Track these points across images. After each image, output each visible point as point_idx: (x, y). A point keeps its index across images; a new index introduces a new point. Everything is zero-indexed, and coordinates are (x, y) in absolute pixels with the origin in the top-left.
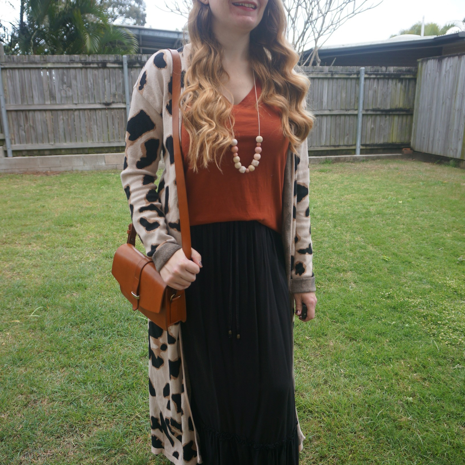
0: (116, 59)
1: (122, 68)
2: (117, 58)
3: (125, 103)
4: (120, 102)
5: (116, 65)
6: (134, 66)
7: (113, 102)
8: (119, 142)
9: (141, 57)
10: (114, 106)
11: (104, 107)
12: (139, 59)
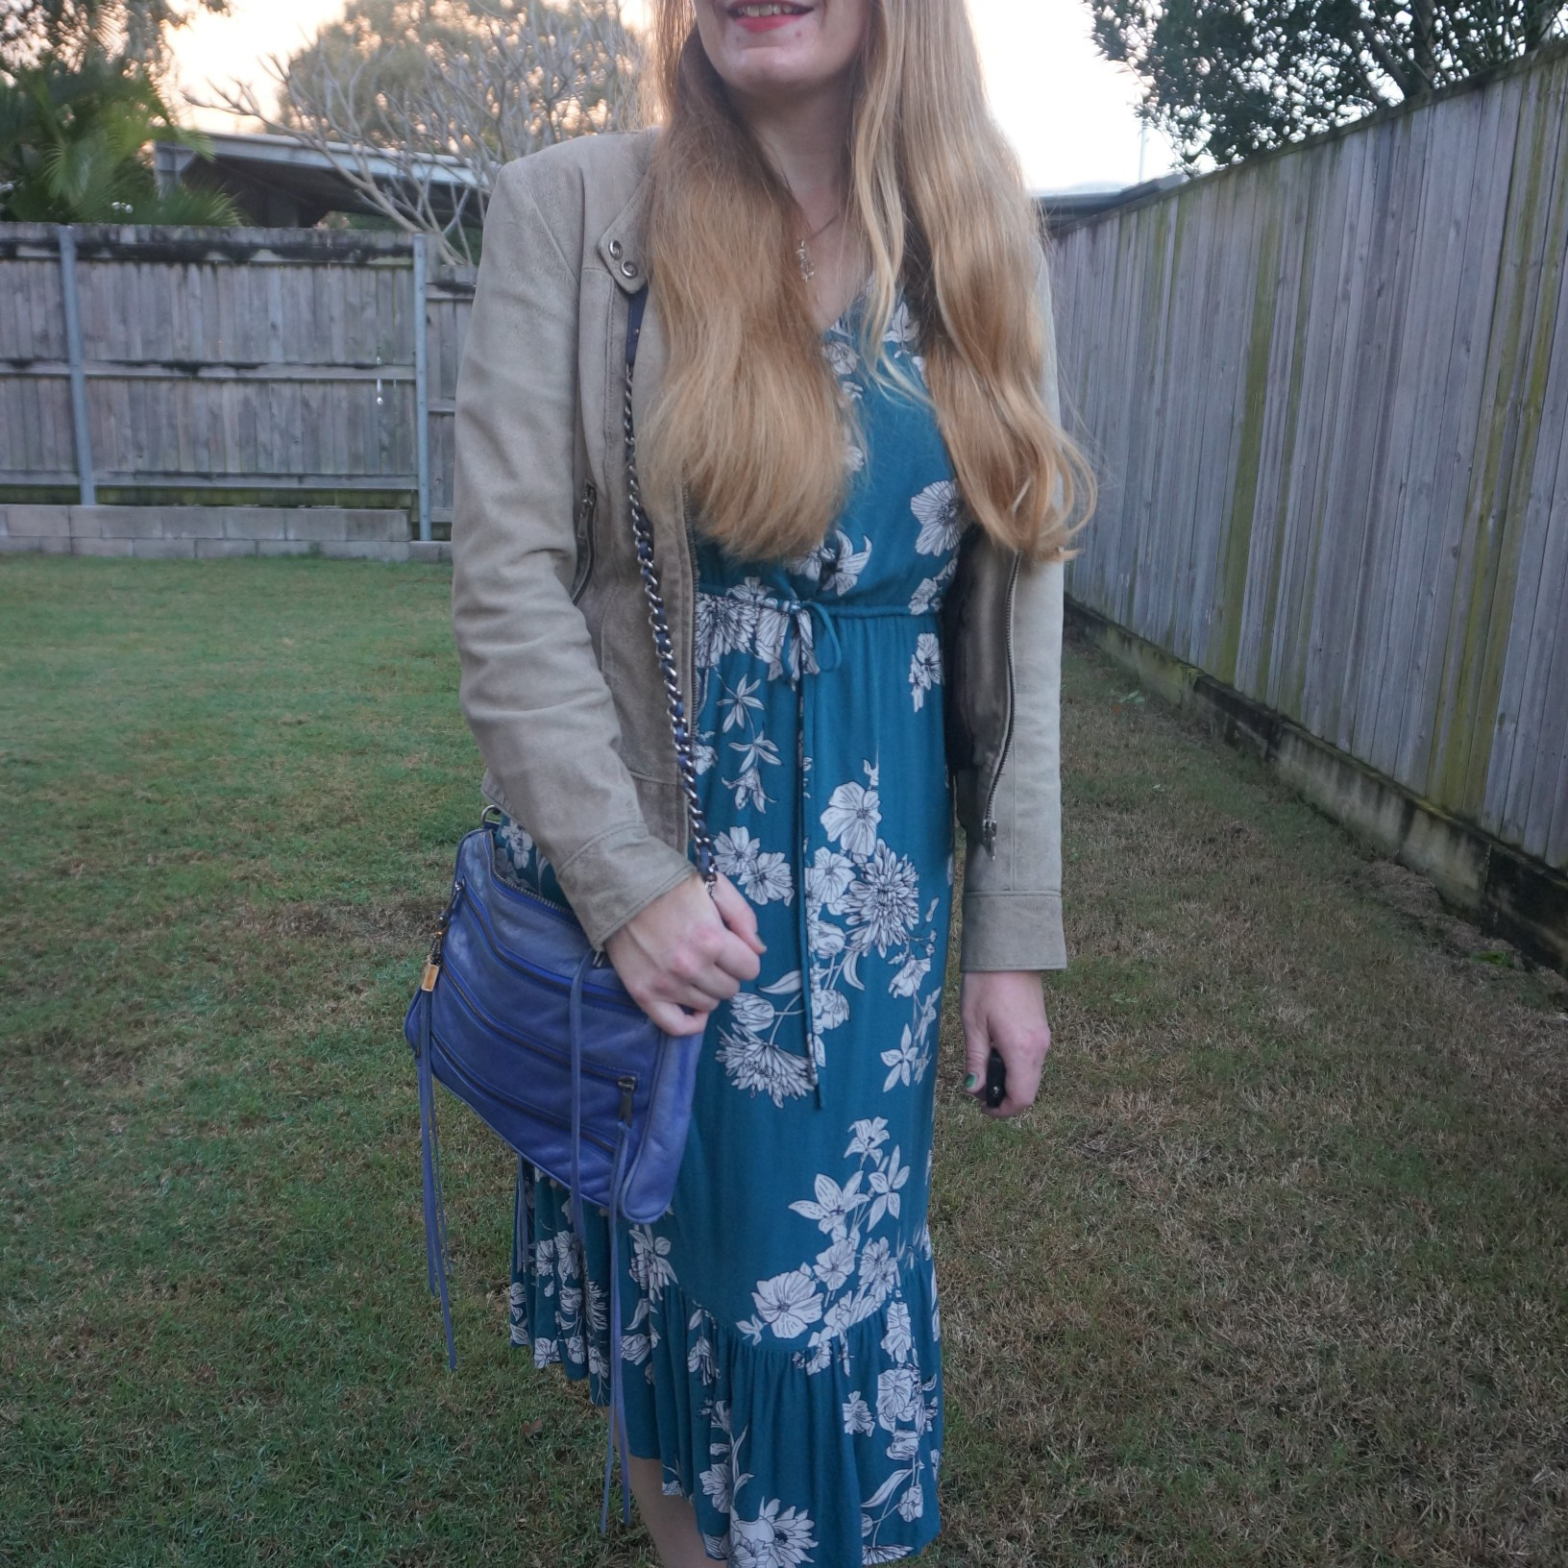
0: (45, 235)
1: (57, 261)
2: (49, 231)
3: (66, 361)
4: (56, 360)
5: (44, 253)
6: (95, 256)
7: (39, 359)
8: (56, 473)
9: (118, 233)
10: (38, 369)
11: (11, 370)
12: (113, 237)
